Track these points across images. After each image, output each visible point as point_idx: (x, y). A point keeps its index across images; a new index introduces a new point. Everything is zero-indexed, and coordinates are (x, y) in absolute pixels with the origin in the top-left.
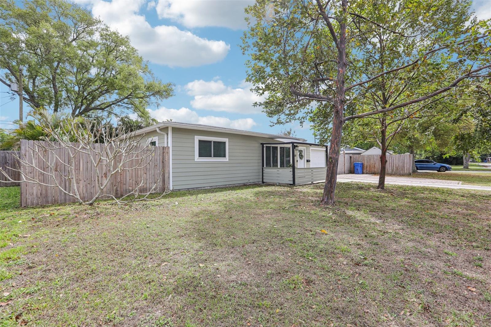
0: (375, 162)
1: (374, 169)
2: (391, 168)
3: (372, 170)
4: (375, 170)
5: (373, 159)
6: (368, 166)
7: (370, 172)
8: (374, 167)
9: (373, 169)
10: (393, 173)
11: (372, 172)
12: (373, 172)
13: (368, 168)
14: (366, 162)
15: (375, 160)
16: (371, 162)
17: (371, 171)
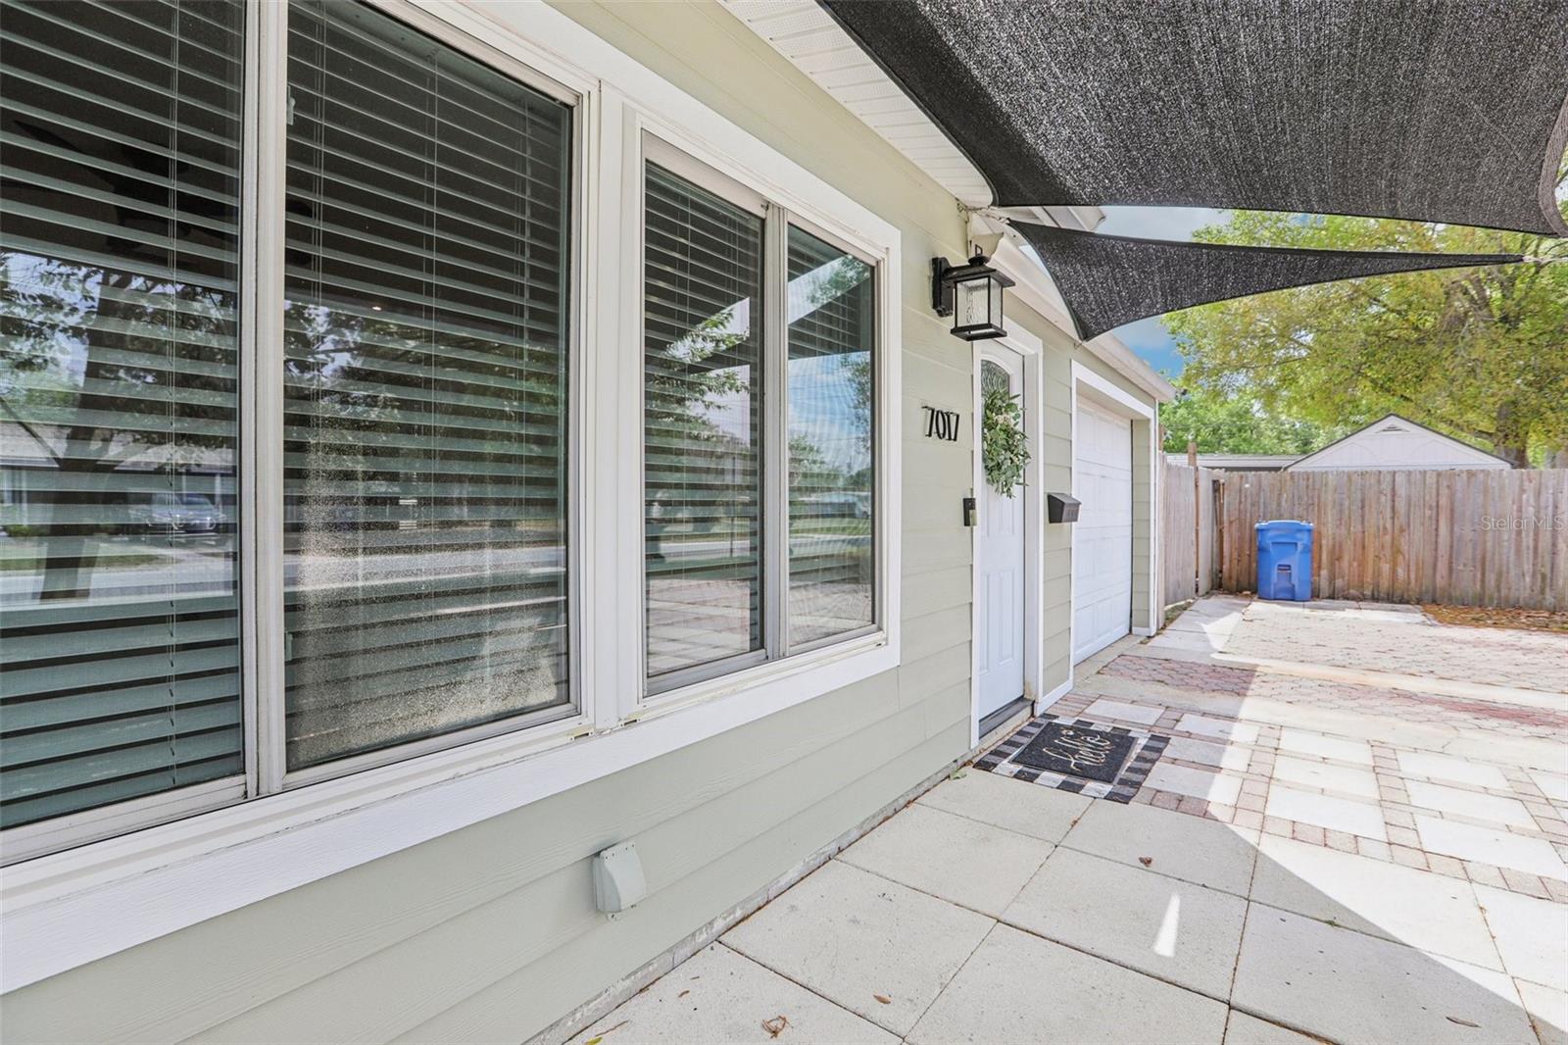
0: (1402, 519)
1: (1394, 571)
2: (1528, 567)
3: (1378, 573)
4: (1401, 572)
5: (1385, 500)
6: (1348, 546)
7: (1362, 586)
8: (1396, 551)
9: (1386, 568)
10: (1549, 599)
11: (1377, 585)
12: (1385, 584)
13: (1345, 564)
14: (1330, 517)
15: (1401, 506)
16: (1372, 520)
17: (1368, 579)
